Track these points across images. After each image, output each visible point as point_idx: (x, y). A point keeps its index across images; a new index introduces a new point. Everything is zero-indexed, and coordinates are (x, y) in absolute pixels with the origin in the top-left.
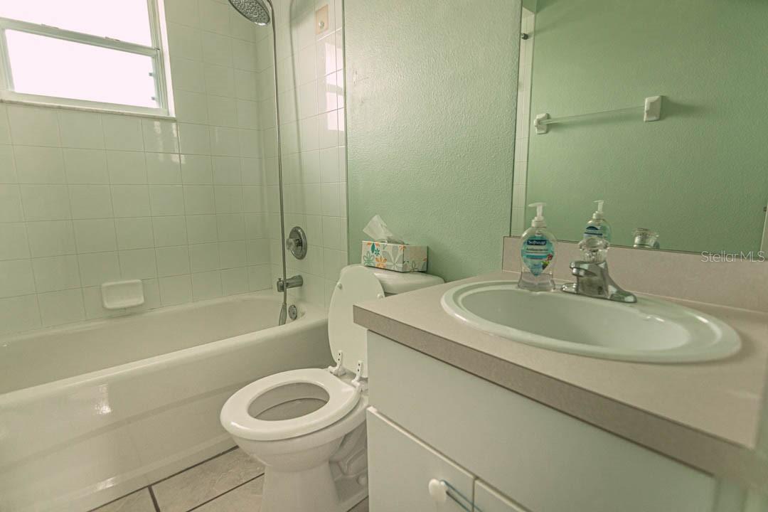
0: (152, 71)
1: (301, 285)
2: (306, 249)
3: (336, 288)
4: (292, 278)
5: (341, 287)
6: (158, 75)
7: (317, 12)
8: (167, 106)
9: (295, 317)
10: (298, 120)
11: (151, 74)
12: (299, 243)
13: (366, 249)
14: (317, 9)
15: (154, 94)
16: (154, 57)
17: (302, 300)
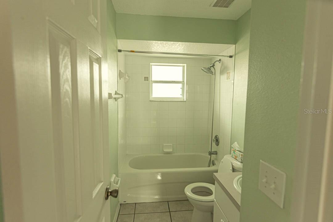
0: (181, 87)
1: (217, 154)
2: (219, 143)
3: (221, 162)
4: (214, 151)
5: (222, 162)
6: (183, 89)
7: (227, 73)
8: (184, 97)
9: (214, 164)
10: (220, 103)
11: (181, 88)
12: (217, 141)
13: (232, 152)
14: (228, 72)
15: (181, 94)
16: (182, 84)
17: (216, 159)
